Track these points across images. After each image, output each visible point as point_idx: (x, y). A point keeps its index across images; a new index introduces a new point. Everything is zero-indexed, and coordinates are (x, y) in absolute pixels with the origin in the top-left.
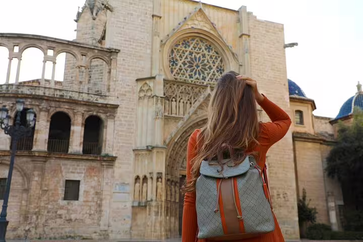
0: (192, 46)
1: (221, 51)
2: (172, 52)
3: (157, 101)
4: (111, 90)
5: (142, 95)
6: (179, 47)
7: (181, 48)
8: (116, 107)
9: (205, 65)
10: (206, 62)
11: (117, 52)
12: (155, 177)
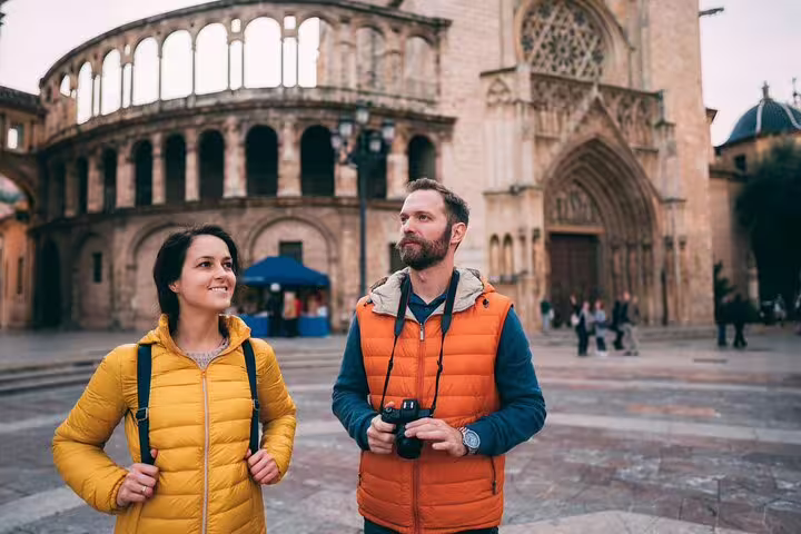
0: (553, 14)
1: (599, 23)
2: (524, 25)
3: (523, 108)
4: (443, 92)
5: (492, 99)
6: (534, 18)
7: (537, 18)
8: (451, 121)
9: (574, 49)
10: (575, 44)
11: (447, 24)
12: (529, 236)
